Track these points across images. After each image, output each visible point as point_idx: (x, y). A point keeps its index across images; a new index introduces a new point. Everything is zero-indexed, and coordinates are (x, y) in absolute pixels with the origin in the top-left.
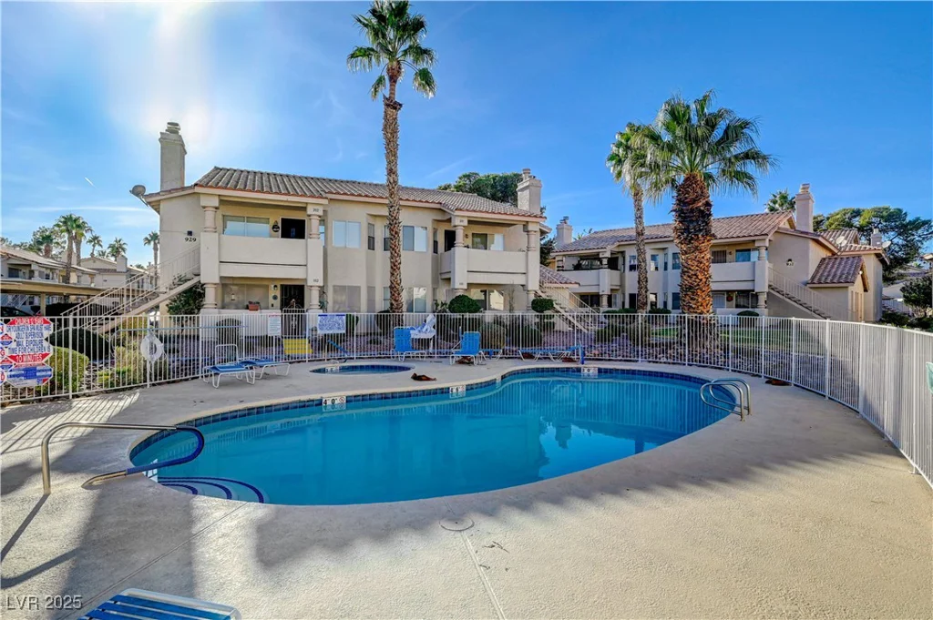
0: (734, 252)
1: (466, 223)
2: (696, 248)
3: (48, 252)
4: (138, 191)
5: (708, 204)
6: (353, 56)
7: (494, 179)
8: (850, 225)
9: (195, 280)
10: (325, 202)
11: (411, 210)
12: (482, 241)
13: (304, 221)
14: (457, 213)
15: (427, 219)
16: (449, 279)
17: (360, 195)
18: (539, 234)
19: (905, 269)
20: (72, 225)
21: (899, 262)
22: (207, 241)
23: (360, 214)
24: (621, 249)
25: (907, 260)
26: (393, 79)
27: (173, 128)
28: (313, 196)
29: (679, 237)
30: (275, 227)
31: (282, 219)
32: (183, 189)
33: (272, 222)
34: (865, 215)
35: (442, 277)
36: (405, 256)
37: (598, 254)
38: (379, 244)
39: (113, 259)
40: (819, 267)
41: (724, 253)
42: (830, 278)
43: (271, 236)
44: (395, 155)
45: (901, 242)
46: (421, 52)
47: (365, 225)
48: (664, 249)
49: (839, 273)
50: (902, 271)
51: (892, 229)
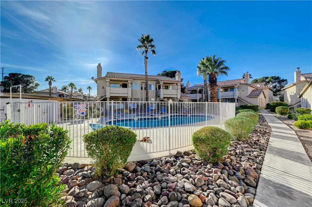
0: (230, 89)
1: (163, 84)
3: (65, 91)
4: (93, 78)
5: (216, 79)
6: (138, 47)
7: (171, 72)
8: (265, 81)
9: (105, 97)
10: (132, 80)
11: (150, 81)
12: (167, 88)
13: (127, 84)
14: (161, 81)
15: (154, 83)
16: (159, 96)
17: (139, 78)
18: (180, 86)
19: (280, 92)
20: (72, 85)
22: (108, 89)
23: (139, 82)
24: (202, 89)
26: (146, 52)
27: (100, 65)
28: (129, 79)
30: (121, 85)
32: (102, 78)
33: (120, 84)
34: (269, 78)
35: (157, 96)
36: (149, 91)
37: (196, 90)
38: (143, 88)
39: (79, 93)
41: (227, 89)
42: (254, 95)
43: (120, 87)
44: (147, 69)
45: (279, 85)
46: (153, 46)
47: (140, 85)
51: (276, 82)
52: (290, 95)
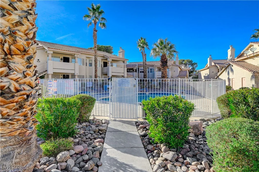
1: (111, 61)
2: (165, 69)
5: (167, 60)
6: (85, 17)
8: (182, 63)
13: (69, 58)
14: (109, 58)
15: (100, 59)
16: (107, 74)
21: (192, 72)
24: (138, 67)
25: (193, 72)
26: (96, 24)
28: (77, 52)
29: (161, 66)
30: (61, 59)
31: (63, 57)
33: (61, 58)
34: (185, 61)
37: (133, 68)
38: (88, 64)
40: (179, 73)
42: (182, 75)
43: (60, 62)
47: (85, 60)
48: (148, 68)
49: (183, 74)
50: (192, 74)
51: (190, 64)
52: (204, 76)
